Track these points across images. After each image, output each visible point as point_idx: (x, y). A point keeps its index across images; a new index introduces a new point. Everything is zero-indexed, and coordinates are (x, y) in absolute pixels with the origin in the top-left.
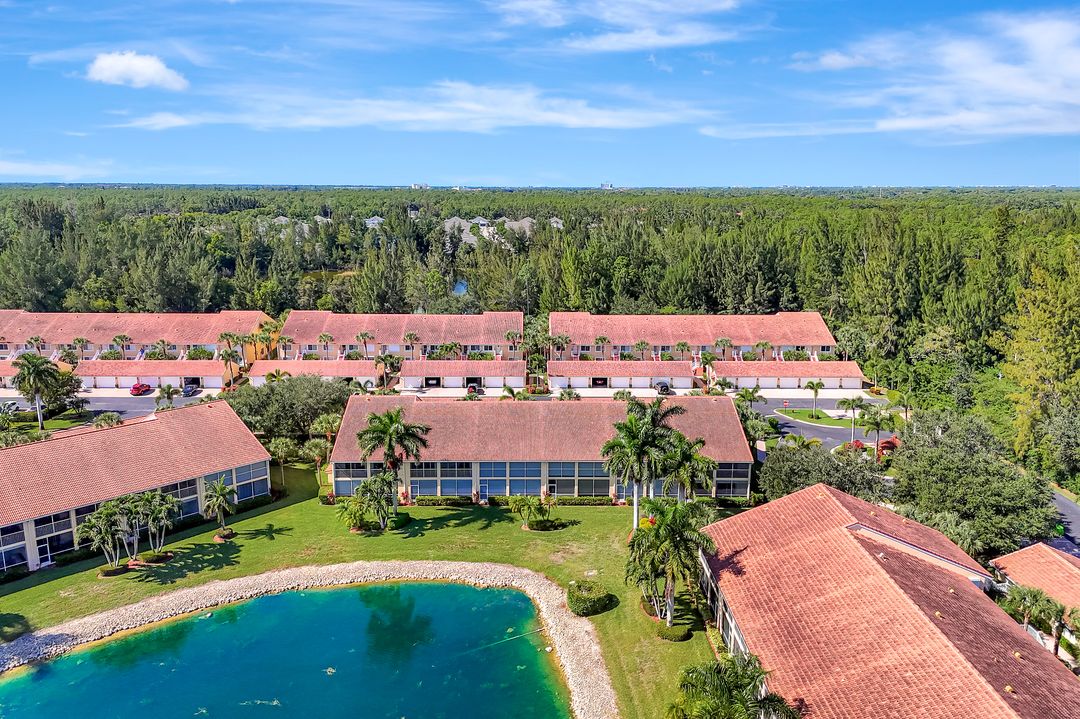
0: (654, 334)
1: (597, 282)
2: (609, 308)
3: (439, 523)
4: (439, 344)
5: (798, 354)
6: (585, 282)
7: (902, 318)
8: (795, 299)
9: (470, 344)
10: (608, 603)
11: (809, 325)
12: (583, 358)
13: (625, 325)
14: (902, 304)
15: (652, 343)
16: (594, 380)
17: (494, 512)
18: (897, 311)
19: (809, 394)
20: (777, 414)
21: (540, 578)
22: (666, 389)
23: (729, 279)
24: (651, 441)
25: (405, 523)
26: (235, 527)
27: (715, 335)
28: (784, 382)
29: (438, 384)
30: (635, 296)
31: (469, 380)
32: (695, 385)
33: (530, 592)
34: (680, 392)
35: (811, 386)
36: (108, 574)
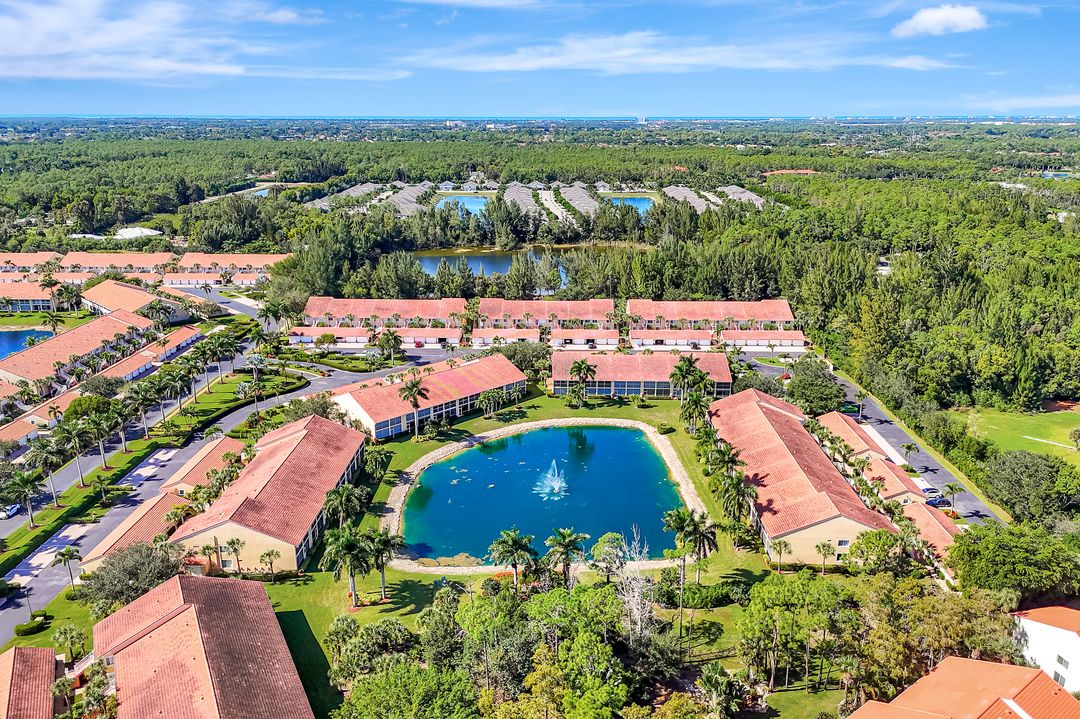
0: (690, 313)
1: (655, 277)
2: (662, 294)
3: (600, 405)
4: (568, 319)
5: (771, 327)
6: (647, 277)
7: (827, 307)
8: (776, 289)
9: (584, 319)
10: (671, 430)
11: (780, 308)
12: (649, 328)
13: (672, 308)
14: (827, 300)
15: (689, 319)
16: (656, 341)
17: (622, 402)
18: (824, 303)
19: (769, 350)
20: (754, 361)
21: (644, 424)
22: (696, 346)
23: (736, 276)
24: (688, 372)
25: (586, 405)
26: (521, 405)
27: (725, 314)
28: (760, 342)
29: (571, 342)
30: (677, 286)
31: (588, 341)
32: (712, 344)
33: (642, 428)
34: (703, 348)
35: (770, 346)
36: (486, 419)
